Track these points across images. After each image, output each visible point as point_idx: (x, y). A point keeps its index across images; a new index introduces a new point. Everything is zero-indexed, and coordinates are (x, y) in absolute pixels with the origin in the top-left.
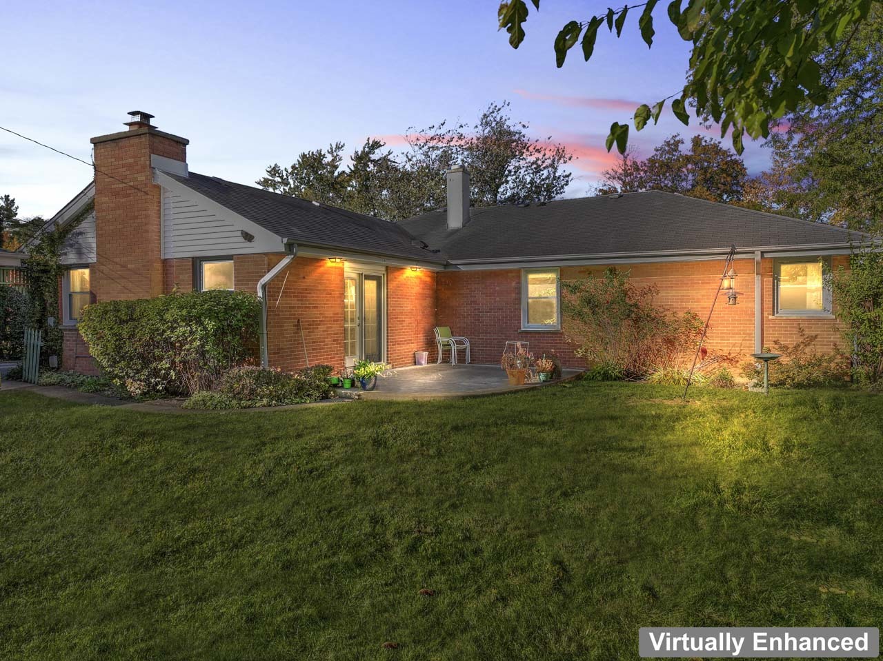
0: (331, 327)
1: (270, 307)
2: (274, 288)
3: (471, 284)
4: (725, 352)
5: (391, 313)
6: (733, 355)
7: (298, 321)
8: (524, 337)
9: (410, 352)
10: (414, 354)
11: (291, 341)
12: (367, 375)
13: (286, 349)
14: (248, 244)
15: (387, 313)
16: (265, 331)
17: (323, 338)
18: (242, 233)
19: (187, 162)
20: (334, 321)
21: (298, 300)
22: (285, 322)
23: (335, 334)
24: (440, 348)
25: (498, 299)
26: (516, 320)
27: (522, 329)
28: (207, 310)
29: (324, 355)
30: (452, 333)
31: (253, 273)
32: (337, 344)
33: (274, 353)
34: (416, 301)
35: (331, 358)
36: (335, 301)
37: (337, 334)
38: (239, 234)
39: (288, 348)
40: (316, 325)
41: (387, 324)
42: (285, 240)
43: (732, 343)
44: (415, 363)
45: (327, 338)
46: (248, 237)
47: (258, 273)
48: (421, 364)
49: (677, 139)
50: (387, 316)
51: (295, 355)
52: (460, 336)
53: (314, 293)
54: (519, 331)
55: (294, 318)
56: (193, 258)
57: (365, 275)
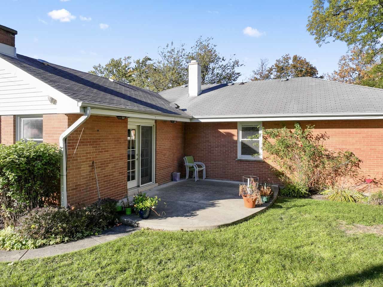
0: (118, 164)
1: (70, 155)
2: (73, 140)
3: (206, 130)
4: (372, 178)
5: (158, 149)
6: (377, 179)
7: (93, 163)
8: (240, 163)
9: (169, 173)
10: (172, 174)
11: (87, 178)
12: (144, 208)
13: (82, 184)
14: (53, 106)
15: (156, 150)
16: (65, 173)
17: (112, 172)
18: (49, 98)
19: (15, 47)
20: (120, 159)
21: (93, 147)
22: (82, 165)
23: (120, 168)
24: (188, 170)
25: (223, 140)
26: (234, 153)
27: (238, 158)
28: (9, 163)
29: (112, 185)
30: (194, 160)
31: (57, 128)
32: (122, 175)
33: (73, 190)
34: (173, 141)
35: (118, 185)
36: (121, 146)
37: (123, 168)
38: (47, 98)
39: (84, 184)
40: (107, 163)
41: (156, 157)
42: (80, 104)
43: (376, 172)
44: (172, 180)
45: (115, 172)
46: (53, 101)
47: (60, 128)
48: (176, 181)
49: (288, 56)
50: (156, 151)
51: (90, 188)
52: (199, 161)
53: (106, 141)
54: (236, 159)
55: (90, 161)
56: (14, 116)
57: (142, 126)
